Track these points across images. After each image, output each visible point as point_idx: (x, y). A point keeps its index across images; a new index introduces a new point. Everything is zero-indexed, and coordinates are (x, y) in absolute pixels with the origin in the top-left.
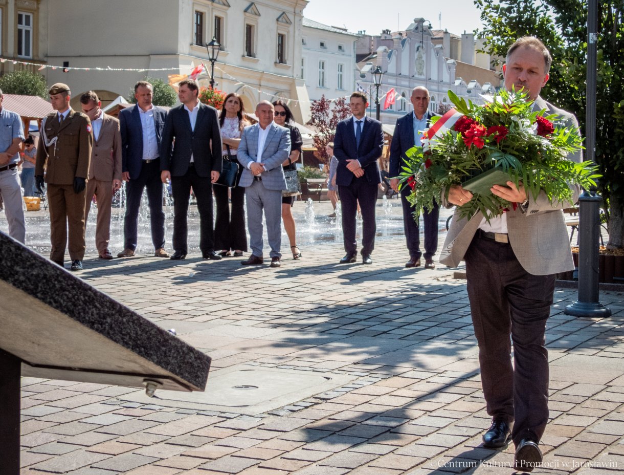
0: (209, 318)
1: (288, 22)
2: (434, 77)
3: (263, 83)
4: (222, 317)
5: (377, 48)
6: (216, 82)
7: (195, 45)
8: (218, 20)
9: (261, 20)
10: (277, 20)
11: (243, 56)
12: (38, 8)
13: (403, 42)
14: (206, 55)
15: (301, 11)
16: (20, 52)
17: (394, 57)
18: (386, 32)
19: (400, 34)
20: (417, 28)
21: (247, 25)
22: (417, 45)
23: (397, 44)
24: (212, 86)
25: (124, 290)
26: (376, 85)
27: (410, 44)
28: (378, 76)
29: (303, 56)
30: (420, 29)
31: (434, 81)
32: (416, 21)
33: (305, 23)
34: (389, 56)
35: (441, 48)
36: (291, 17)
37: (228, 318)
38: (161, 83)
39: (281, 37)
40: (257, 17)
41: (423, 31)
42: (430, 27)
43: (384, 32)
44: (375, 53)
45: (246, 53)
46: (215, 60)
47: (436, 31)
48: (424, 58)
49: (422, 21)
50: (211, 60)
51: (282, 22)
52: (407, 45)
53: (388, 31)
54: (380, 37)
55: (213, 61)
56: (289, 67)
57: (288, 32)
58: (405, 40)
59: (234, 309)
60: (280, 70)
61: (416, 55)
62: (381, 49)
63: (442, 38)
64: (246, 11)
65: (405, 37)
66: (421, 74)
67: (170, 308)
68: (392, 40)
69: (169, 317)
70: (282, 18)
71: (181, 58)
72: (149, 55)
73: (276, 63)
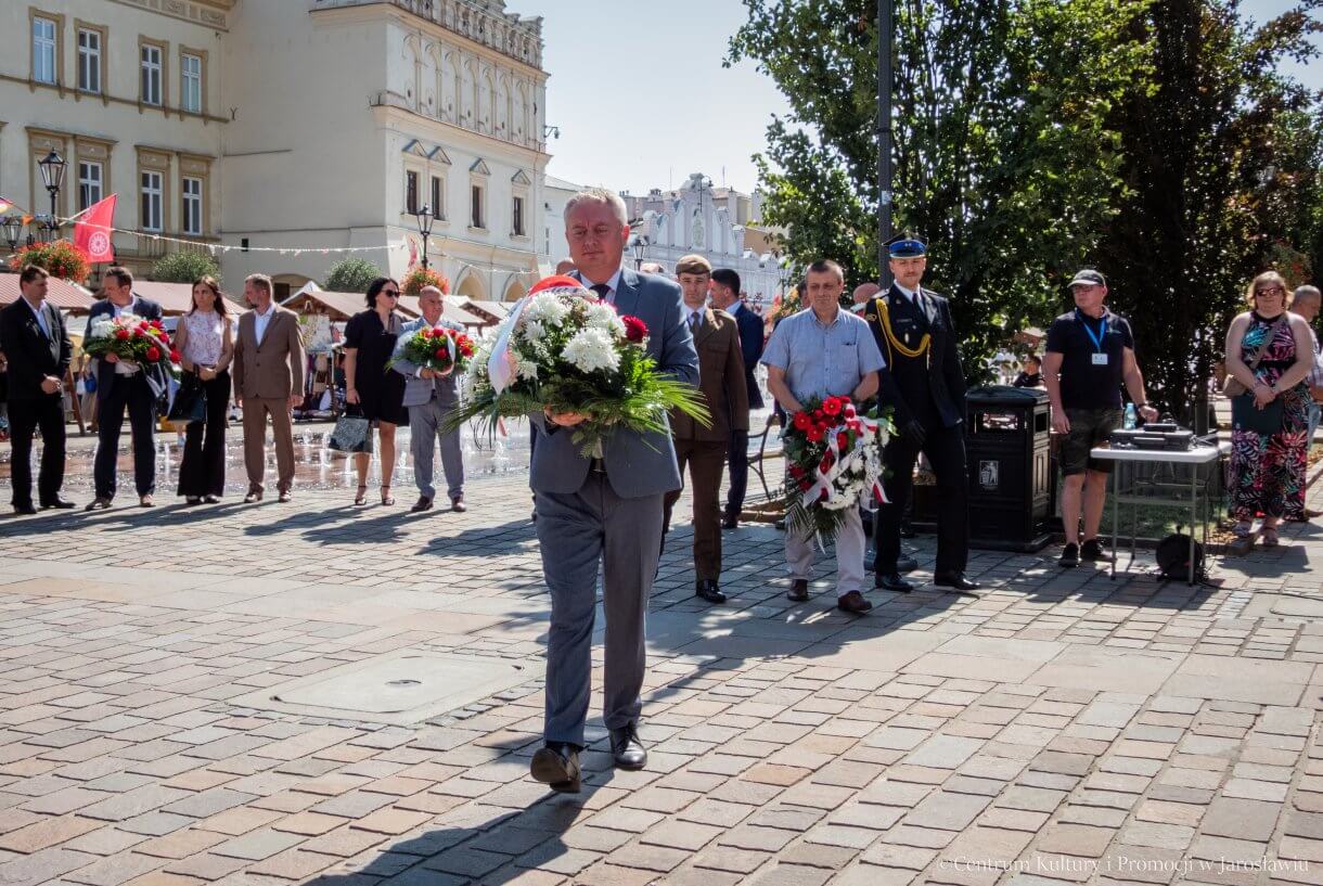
0: (378, 580)
1: (527, 182)
2: (717, 248)
3: (495, 261)
4: (396, 579)
5: (643, 212)
6: (430, 261)
7: (407, 214)
8: (436, 182)
9: (490, 179)
10: (513, 180)
11: (470, 227)
12: (208, 172)
13: (677, 205)
14: (417, 226)
15: (543, 168)
16: (186, 228)
17: (664, 224)
18: (655, 192)
19: (673, 194)
20: (693, 186)
21: (474, 187)
22: (694, 208)
23: (668, 207)
24: (425, 266)
25: (274, 543)
26: (637, 260)
27: (685, 207)
28: (639, 248)
29: (547, 225)
30: (698, 188)
31: (716, 254)
32: (692, 177)
33: (548, 182)
34: (659, 223)
35: (726, 211)
36: (530, 176)
37: (402, 580)
38: (363, 263)
39: (518, 202)
40: (486, 177)
41: (702, 190)
42: (710, 185)
43: (652, 192)
44: (641, 219)
45: (472, 223)
46: (429, 233)
47: (717, 190)
48: (703, 225)
49: (700, 177)
50: (422, 233)
51: (519, 182)
52: (681, 208)
53: (657, 190)
54: (646, 199)
55: (425, 234)
56: (528, 240)
57: (527, 195)
58: (678, 202)
59: (414, 567)
60: (517, 242)
61: (693, 220)
62: (647, 215)
63: (726, 199)
64: (471, 169)
65: (678, 197)
66: (699, 245)
67: (329, 567)
68: (662, 202)
69: (326, 580)
70: (518, 177)
71: (389, 230)
72: (349, 229)
73: (511, 235)
